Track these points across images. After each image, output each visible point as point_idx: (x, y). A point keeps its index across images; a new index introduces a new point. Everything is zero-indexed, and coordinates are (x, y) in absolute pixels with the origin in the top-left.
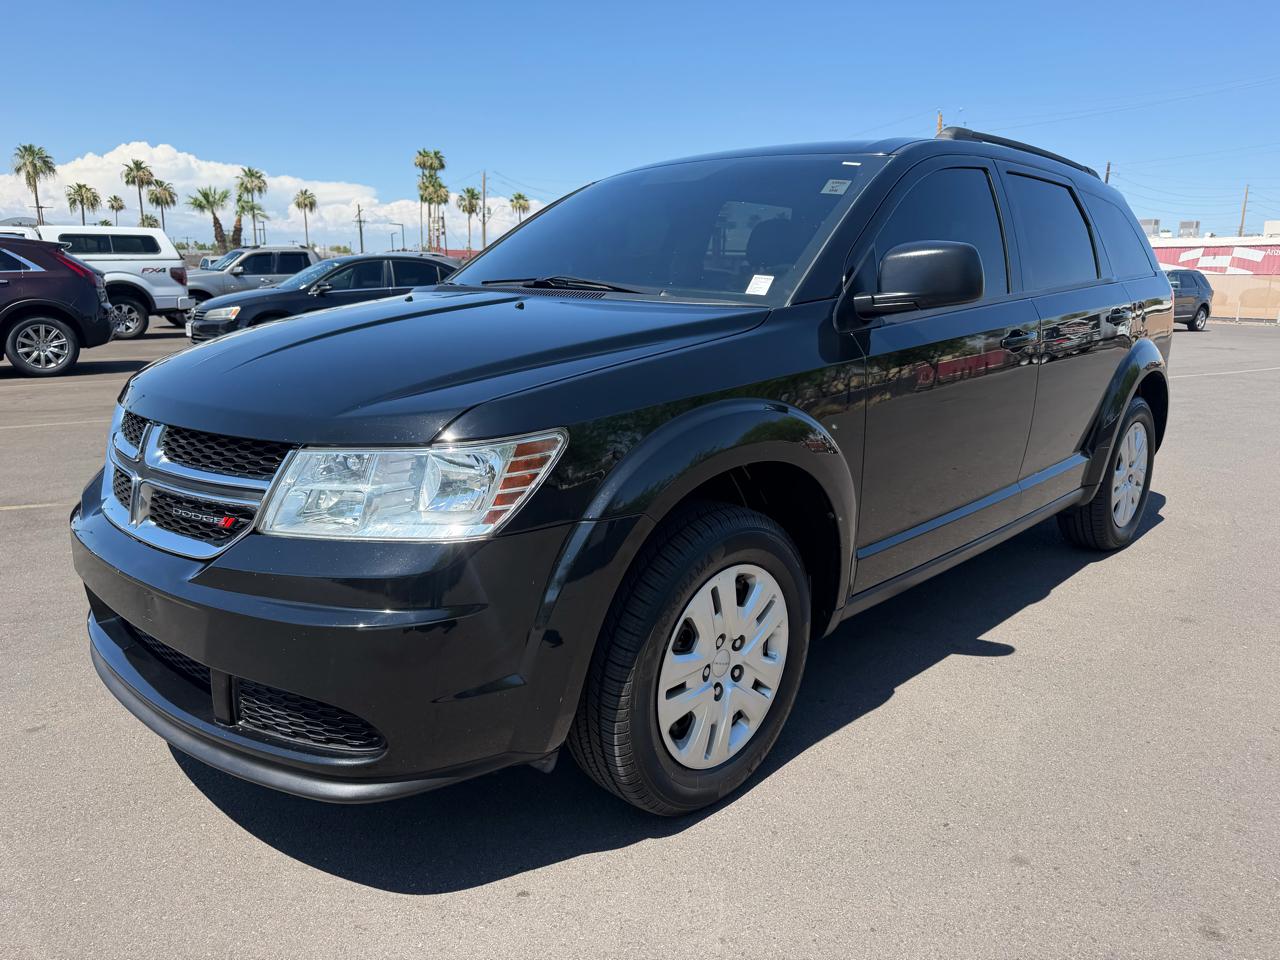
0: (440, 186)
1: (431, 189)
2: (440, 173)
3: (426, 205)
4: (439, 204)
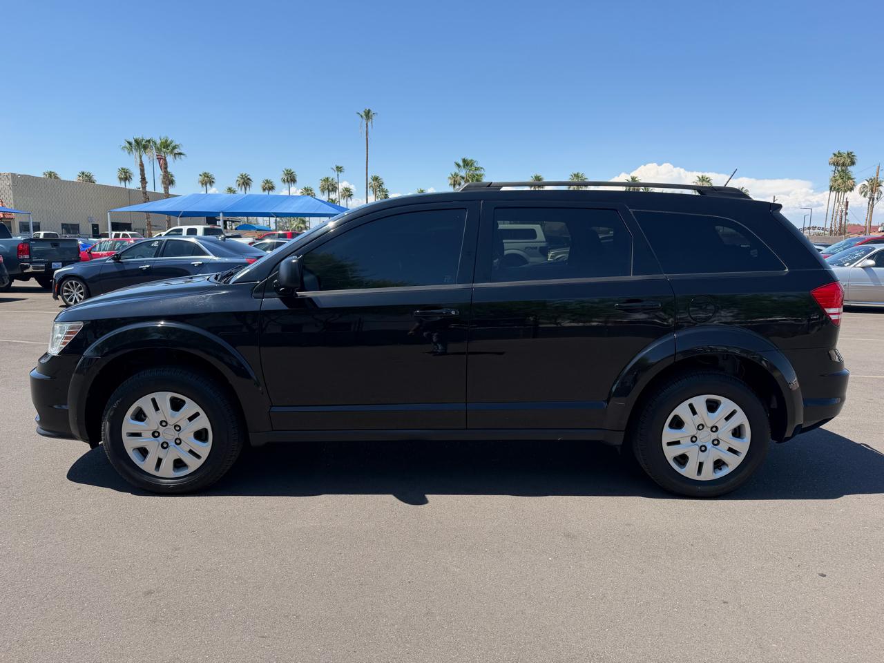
0: (849, 178)
1: (840, 181)
2: (850, 168)
3: (833, 194)
4: (845, 191)
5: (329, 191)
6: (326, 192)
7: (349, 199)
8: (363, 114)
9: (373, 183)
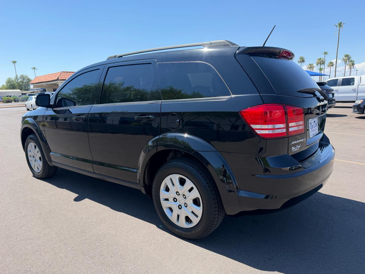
5: (321, 64)
6: (319, 65)
7: (332, 67)
8: (338, 25)
9: (345, 58)
